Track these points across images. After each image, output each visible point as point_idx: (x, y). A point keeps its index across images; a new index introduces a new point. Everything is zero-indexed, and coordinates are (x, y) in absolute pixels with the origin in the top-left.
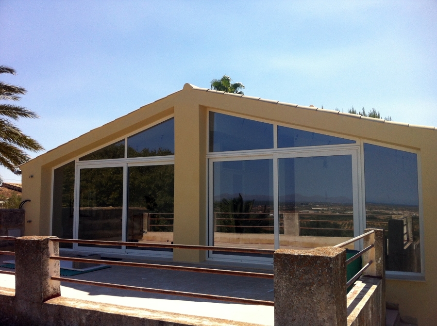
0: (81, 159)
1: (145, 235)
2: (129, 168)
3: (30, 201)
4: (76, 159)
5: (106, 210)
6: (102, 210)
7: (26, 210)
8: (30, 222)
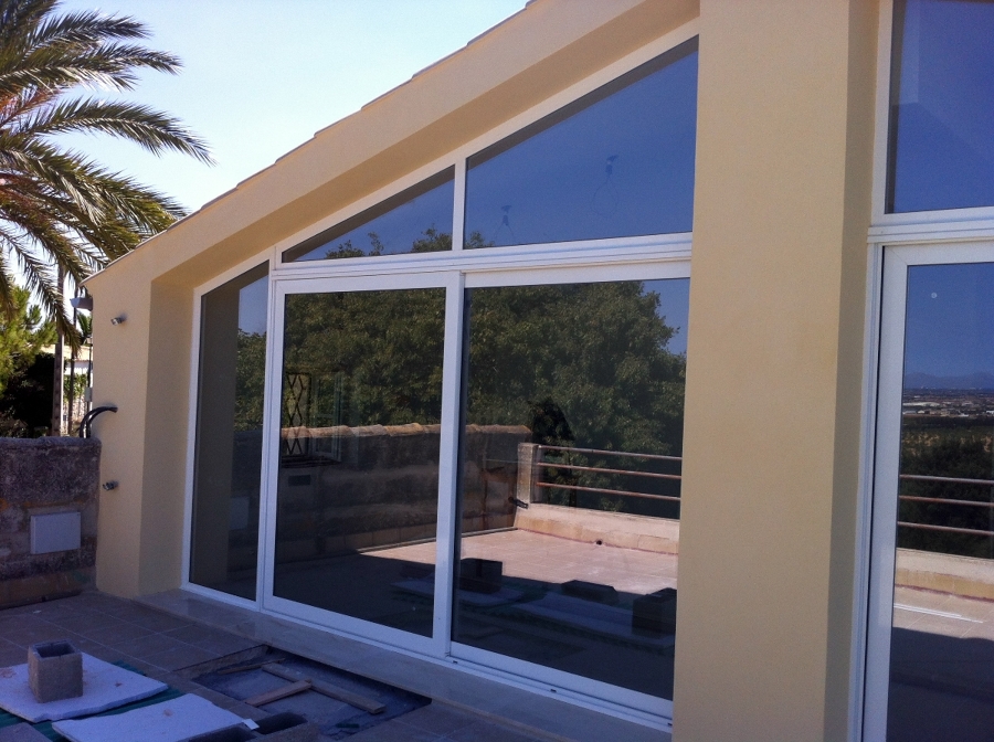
0: (289, 256)
1: (521, 513)
2: (469, 295)
3: (114, 409)
4: (272, 254)
5: (398, 437)
6: (386, 437)
7: (102, 441)
8: (112, 486)
